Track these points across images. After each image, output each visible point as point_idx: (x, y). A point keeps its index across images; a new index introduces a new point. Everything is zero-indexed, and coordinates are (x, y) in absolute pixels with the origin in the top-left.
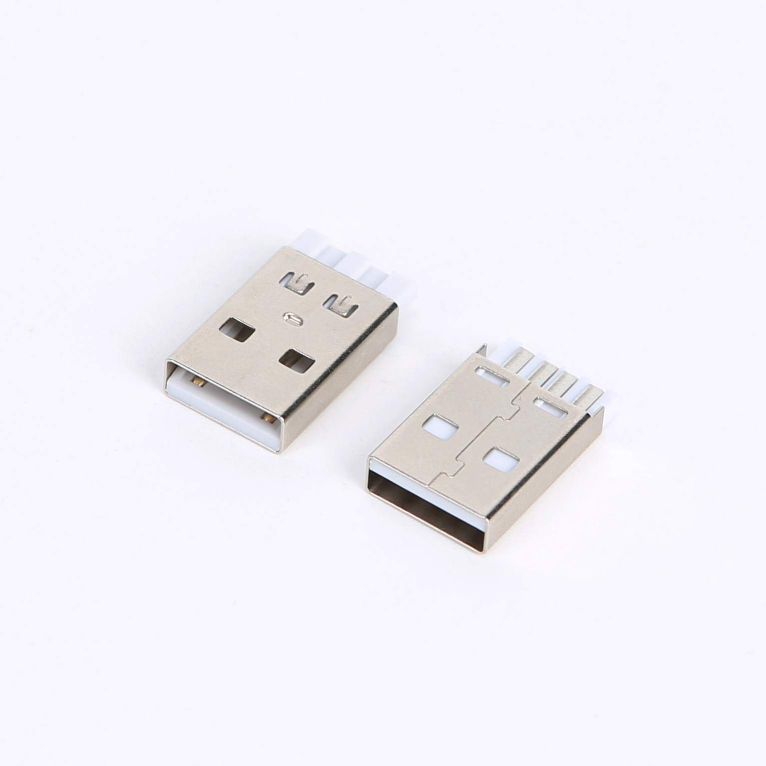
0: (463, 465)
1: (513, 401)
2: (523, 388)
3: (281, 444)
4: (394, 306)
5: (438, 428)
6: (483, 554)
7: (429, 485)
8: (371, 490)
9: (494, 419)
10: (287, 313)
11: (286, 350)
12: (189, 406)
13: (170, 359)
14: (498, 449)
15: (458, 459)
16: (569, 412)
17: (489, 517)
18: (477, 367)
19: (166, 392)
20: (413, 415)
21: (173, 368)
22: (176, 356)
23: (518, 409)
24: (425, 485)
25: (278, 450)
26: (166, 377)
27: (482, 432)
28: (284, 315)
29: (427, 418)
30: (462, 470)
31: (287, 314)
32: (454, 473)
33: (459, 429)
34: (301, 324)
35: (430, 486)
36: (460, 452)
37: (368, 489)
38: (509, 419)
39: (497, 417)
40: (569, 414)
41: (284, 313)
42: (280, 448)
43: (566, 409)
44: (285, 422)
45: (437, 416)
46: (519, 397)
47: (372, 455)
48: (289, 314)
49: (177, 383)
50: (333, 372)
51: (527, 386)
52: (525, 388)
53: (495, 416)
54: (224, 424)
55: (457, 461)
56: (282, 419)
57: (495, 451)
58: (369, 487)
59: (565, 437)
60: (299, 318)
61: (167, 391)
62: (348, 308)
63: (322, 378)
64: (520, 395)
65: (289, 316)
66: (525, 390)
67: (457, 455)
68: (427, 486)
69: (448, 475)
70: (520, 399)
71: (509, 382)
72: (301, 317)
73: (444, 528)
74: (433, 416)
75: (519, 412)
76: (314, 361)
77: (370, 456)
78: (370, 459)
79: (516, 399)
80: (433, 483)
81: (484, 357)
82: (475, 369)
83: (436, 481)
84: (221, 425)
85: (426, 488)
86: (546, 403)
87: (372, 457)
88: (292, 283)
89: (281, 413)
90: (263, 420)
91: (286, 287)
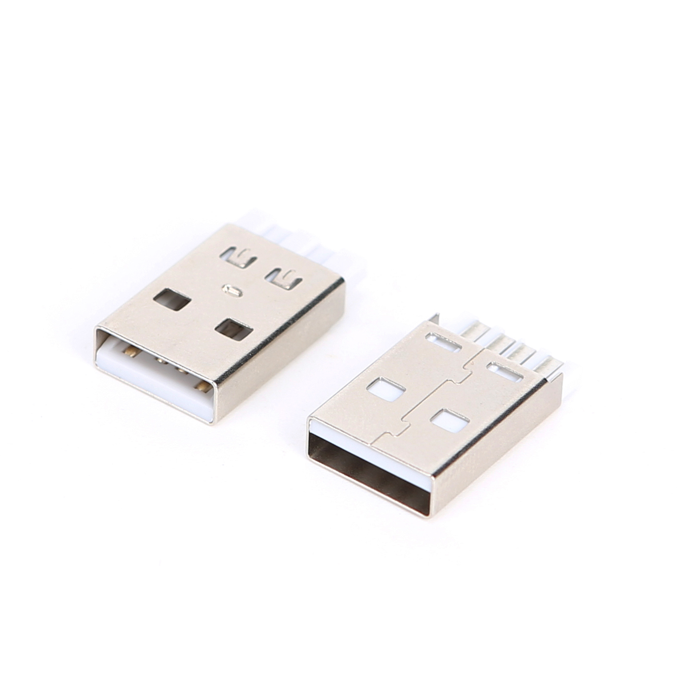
0: (408, 425)
1: (465, 365)
2: (477, 353)
3: (214, 413)
4: (341, 281)
5: (382, 390)
6: (430, 518)
7: (371, 444)
8: (312, 456)
9: (444, 382)
10: (227, 284)
11: (224, 319)
12: (119, 378)
13: (100, 327)
14: (447, 411)
15: (404, 419)
16: (524, 377)
17: (435, 475)
18: (428, 333)
19: (96, 365)
20: (357, 378)
21: (104, 337)
22: (106, 323)
23: (470, 373)
24: (367, 444)
25: (211, 421)
26: (95, 349)
27: (431, 394)
28: (223, 287)
29: (373, 380)
30: (408, 430)
31: (226, 287)
32: (399, 433)
33: (406, 392)
34: (240, 295)
35: (373, 445)
36: (406, 413)
37: (308, 456)
38: (460, 383)
39: (447, 380)
40: (524, 379)
41: (223, 284)
42: (214, 419)
43: (522, 374)
44: (218, 388)
45: (383, 380)
46: (471, 362)
47: (312, 415)
48: (229, 286)
49: (108, 354)
50: (272, 342)
51: (481, 352)
52: (478, 354)
53: (445, 380)
54: (155, 396)
55: (403, 421)
56: (215, 385)
57: (444, 413)
58: (310, 453)
59: (520, 400)
60: (238, 289)
61: (97, 363)
62: (292, 280)
63: (260, 346)
64: (472, 360)
65: (228, 288)
66: (479, 355)
67: (402, 416)
68: (369, 445)
69: (393, 434)
70: (473, 364)
71: (461, 348)
72: (240, 288)
73: (388, 494)
74: (378, 379)
75: (471, 375)
76: (252, 330)
77: (310, 416)
78: (310, 420)
79: (469, 364)
80: (376, 442)
81: (436, 325)
82: (426, 335)
83: (379, 440)
84: (153, 397)
85: (369, 447)
86: (501, 368)
87: (312, 417)
88: (233, 256)
89: (216, 378)
90: (196, 389)
91: (228, 261)
